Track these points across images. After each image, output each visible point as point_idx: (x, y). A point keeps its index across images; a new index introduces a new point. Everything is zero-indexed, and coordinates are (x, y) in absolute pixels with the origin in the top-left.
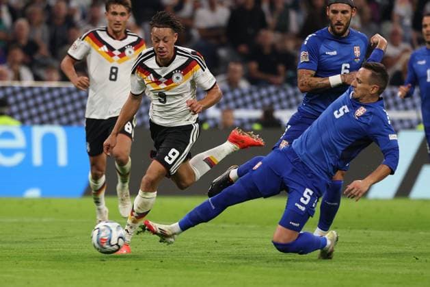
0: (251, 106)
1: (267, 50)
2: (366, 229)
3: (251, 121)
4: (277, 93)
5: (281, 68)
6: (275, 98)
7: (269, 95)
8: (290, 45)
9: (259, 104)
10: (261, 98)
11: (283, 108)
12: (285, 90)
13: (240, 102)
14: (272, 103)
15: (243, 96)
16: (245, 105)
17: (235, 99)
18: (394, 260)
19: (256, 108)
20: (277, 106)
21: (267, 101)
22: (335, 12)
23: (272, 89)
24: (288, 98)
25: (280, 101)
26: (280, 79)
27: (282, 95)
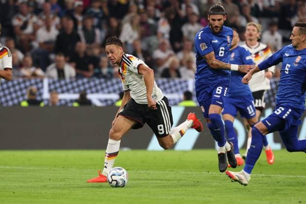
0: (71, 91)
1: (82, 55)
2: (147, 170)
3: (72, 101)
4: (88, 82)
5: (91, 67)
6: (87, 86)
7: (83, 84)
8: (96, 52)
9: (77, 90)
10: (78, 86)
11: (92, 93)
12: (94, 81)
13: (65, 88)
14: (85, 90)
15: (66, 84)
16: (68, 91)
17: (61, 86)
18: (165, 190)
19: (75, 93)
20: (88, 91)
21: (82, 88)
22: (214, 20)
23: (85, 80)
24: (95, 86)
25: (90, 88)
26: (90, 74)
27: (92, 84)
